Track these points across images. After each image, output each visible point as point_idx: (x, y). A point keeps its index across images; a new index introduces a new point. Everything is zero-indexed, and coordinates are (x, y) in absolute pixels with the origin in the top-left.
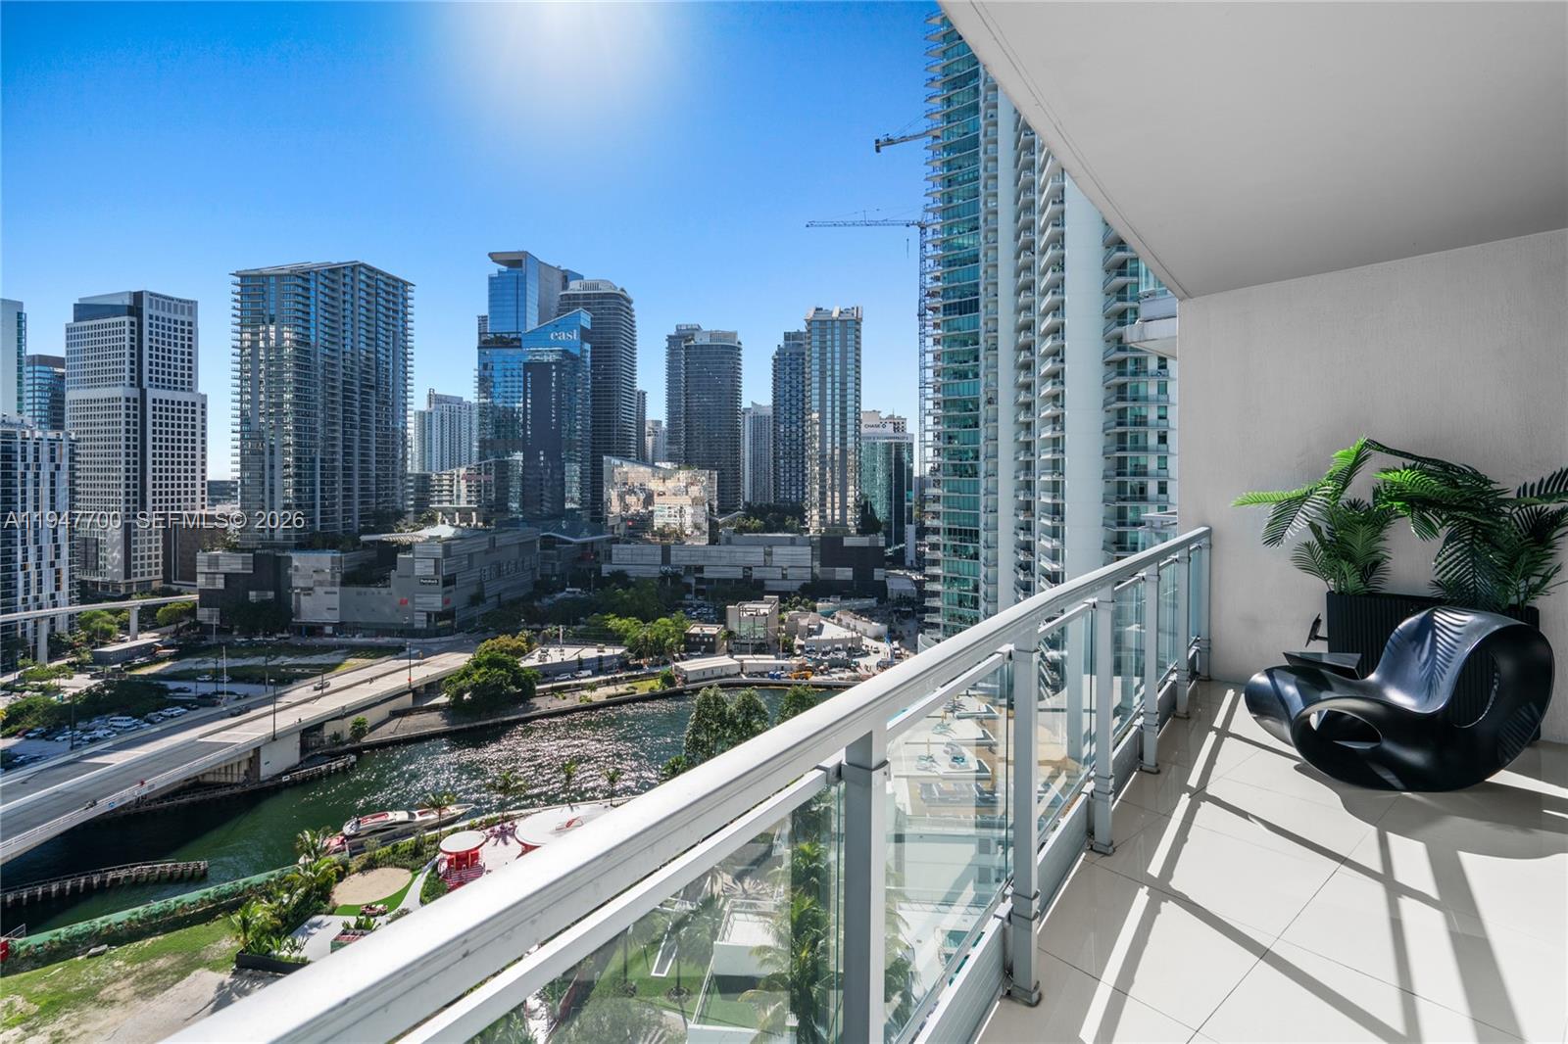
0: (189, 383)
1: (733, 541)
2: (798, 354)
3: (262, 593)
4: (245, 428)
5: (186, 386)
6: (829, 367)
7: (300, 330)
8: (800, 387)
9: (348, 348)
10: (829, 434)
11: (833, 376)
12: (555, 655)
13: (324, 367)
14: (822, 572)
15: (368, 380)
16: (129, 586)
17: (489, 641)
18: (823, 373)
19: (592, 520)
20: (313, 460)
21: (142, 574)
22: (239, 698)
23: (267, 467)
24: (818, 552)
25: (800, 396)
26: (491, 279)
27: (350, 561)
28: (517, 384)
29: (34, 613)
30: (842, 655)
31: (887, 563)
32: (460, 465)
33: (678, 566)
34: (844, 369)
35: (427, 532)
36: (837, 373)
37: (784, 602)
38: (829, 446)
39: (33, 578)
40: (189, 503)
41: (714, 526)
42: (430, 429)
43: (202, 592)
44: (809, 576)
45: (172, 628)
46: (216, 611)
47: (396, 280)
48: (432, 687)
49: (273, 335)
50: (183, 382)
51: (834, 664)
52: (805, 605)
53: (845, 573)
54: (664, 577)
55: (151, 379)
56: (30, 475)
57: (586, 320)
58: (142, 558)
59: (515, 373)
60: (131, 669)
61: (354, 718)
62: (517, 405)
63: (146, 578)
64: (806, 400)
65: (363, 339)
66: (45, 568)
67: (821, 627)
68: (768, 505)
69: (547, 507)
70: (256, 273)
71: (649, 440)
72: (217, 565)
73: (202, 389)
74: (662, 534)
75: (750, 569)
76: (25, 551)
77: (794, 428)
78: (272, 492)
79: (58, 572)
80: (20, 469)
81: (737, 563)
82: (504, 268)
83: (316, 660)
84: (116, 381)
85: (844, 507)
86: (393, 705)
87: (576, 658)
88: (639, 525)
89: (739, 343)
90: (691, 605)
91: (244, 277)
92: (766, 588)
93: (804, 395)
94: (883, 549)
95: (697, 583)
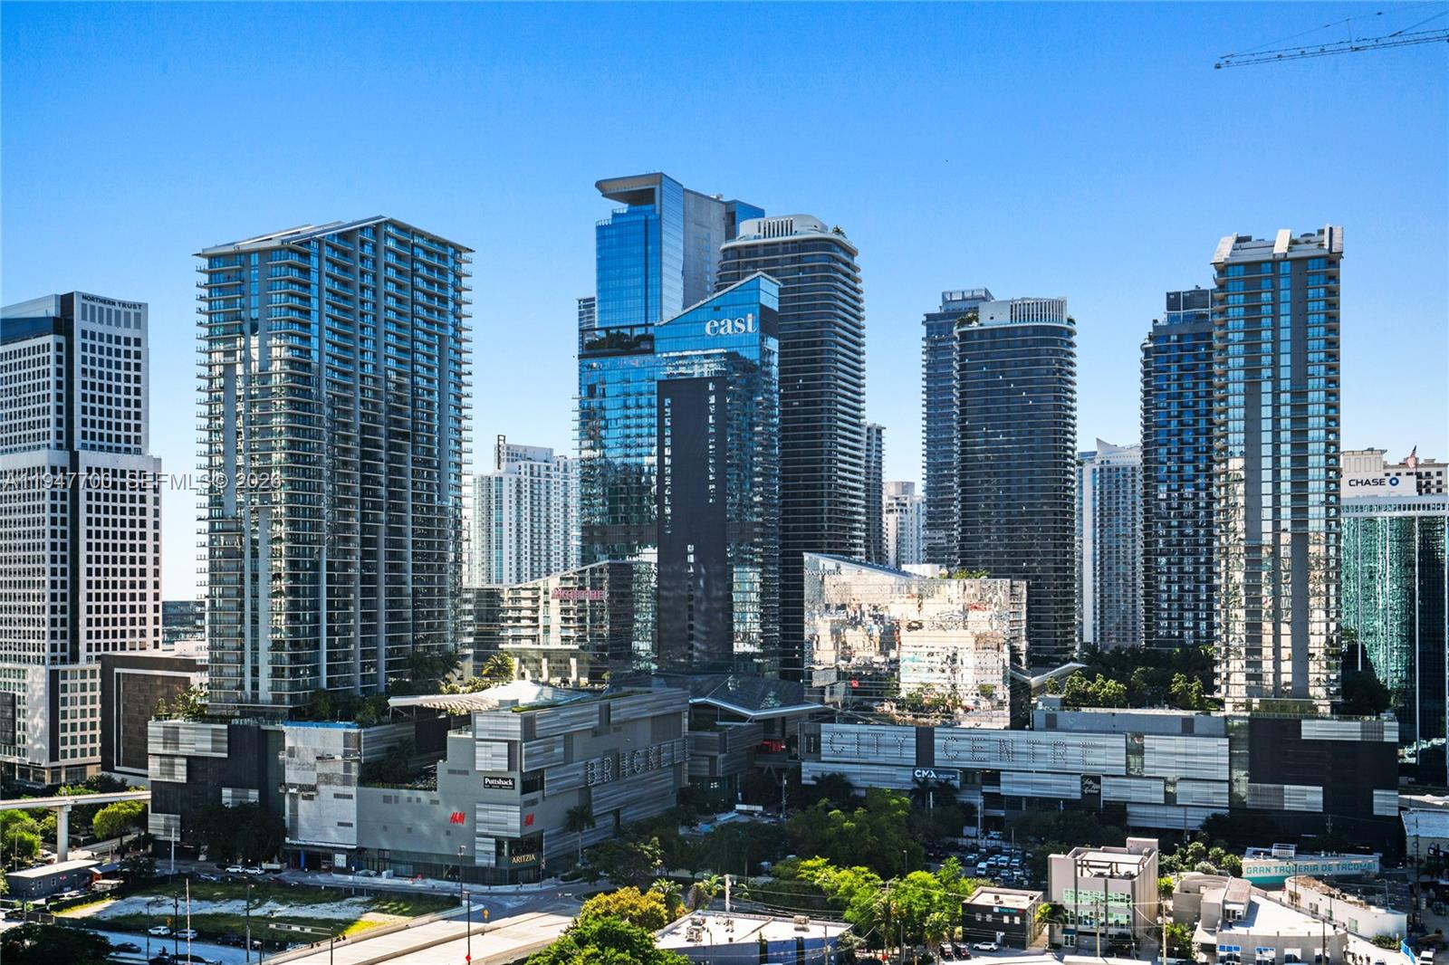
0: (137, 440)
1: (1060, 723)
2: (1196, 336)
3: (240, 792)
4: (216, 513)
5: (132, 446)
6: (1266, 360)
8: (1202, 406)
9: (369, 369)
10: (1267, 501)
11: (1275, 379)
12: (719, 931)
13: (331, 404)
14: (1254, 793)
15: (399, 423)
16: (55, 772)
17: (601, 898)
18: (1252, 372)
19: (783, 675)
20: (316, 566)
21: (74, 754)
23: (248, 579)
24: (1243, 751)
25: (1202, 424)
26: (600, 229)
27: (374, 740)
28: (645, 421)
31: (1403, 780)
32: (548, 573)
33: (947, 770)
34: (1300, 364)
35: (496, 693)
36: (1285, 373)
37: (1171, 852)
38: (1267, 526)
40: (137, 639)
41: (1020, 691)
43: (156, 787)
44: (1225, 800)
45: (114, 844)
46: (175, 819)
47: (444, 244)
49: (255, 353)
50: (128, 439)
52: (1217, 860)
53: (1306, 797)
54: (921, 790)
55: (84, 435)
57: (770, 293)
58: (74, 727)
59: (643, 401)
60: (59, 908)
62: (647, 460)
63: (79, 760)
64: (1216, 432)
65: (391, 351)
67: (1253, 908)
68: (1133, 650)
69: (699, 652)
70: (231, 249)
71: (890, 522)
72: (176, 743)
73: (153, 450)
74: (916, 706)
75: (1097, 780)
77: (1188, 491)
78: (255, 620)
81: (1070, 768)
82: (623, 208)
83: (322, 911)
84: (32, 442)
85: (1302, 656)
87: (754, 938)
88: (871, 688)
89: (1071, 321)
90: (975, 849)
91: (212, 257)
92: (1132, 823)
93: (1210, 422)
94: (1393, 747)
95: (986, 805)
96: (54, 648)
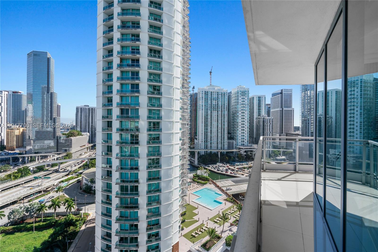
0: (291, 106)
5: (290, 107)
16: (280, 147)
21: (282, 145)
23: (307, 123)
49: (309, 94)
50: (290, 106)
55: (284, 106)
78: (308, 129)
79: (270, 143)
80: (265, 124)
96: (280, 132)
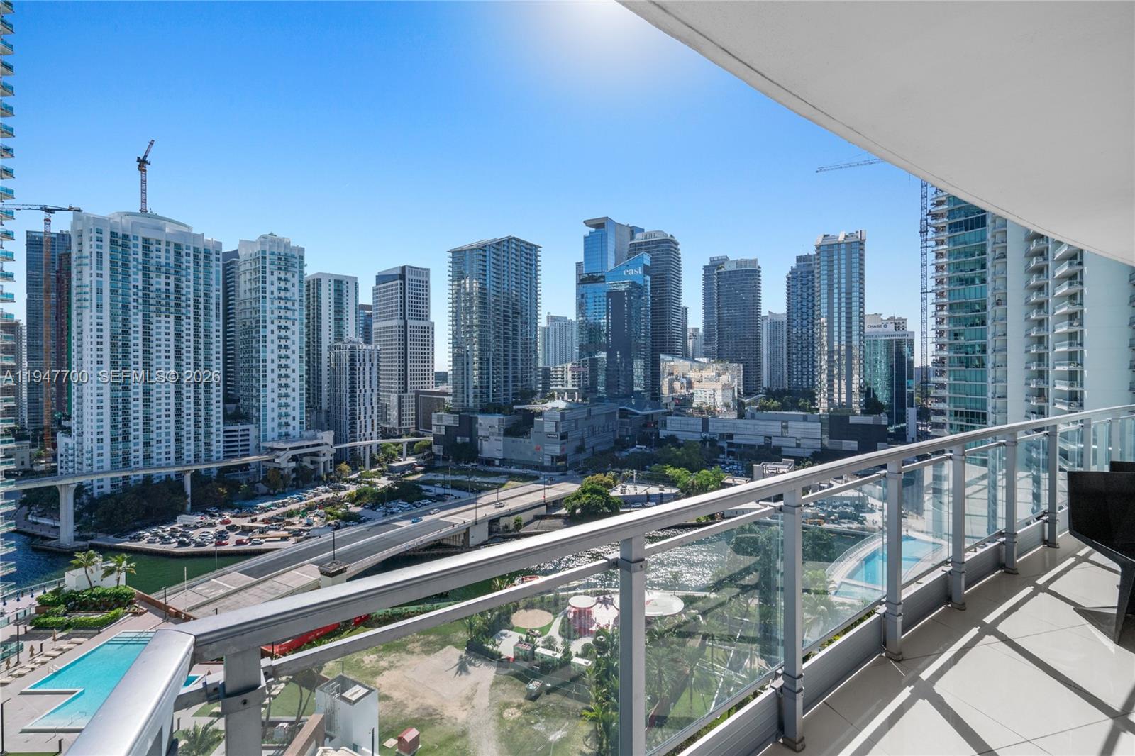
0: (427, 316)
1: (756, 417)
2: (808, 272)
3: (463, 438)
4: (455, 341)
5: (425, 318)
6: (836, 281)
7: (482, 281)
8: (810, 298)
9: (506, 290)
10: (836, 334)
11: (839, 288)
12: (632, 490)
13: (493, 303)
14: (830, 443)
15: (516, 309)
16: (400, 430)
17: (590, 477)
18: (830, 286)
19: (652, 399)
20: (488, 359)
22: (456, 498)
23: (465, 364)
24: (826, 428)
25: (810, 305)
26: (585, 238)
27: (509, 421)
28: (602, 307)
29: (363, 442)
30: (849, 510)
31: (889, 439)
32: (566, 362)
33: (714, 434)
34: (849, 282)
35: (550, 405)
36: (843, 286)
38: (836, 344)
39: (363, 423)
40: (427, 385)
41: (740, 406)
42: (548, 338)
43: (435, 436)
44: (820, 446)
45: (421, 455)
46: (441, 447)
47: (531, 245)
48: (556, 504)
49: (468, 286)
50: (423, 316)
51: (844, 516)
54: (704, 441)
55: (409, 315)
56: (362, 369)
57: (647, 259)
58: (406, 415)
59: (601, 299)
60: (405, 476)
61: (516, 516)
62: (602, 321)
63: (408, 426)
64: (816, 308)
65: (514, 284)
66: (368, 418)
68: (784, 390)
69: (621, 390)
70: (460, 249)
71: (690, 342)
72: (441, 420)
73: (432, 319)
74: (700, 410)
75: (770, 438)
76: (360, 409)
77: (805, 330)
78: (468, 378)
79: (373, 421)
80: (358, 366)
81: (761, 433)
82: (593, 230)
83: (492, 480)
84: (392, 317)
85: (849, 393)
86: (535, 512)
87: (645, 493)
88: (684, 404)
89: (759, 267)
90: (724, 463)
91: (453, 252)
92: (783, 454)
93: (814, 304)
94: (886, 427)
95: (728, 447)
96: (399, 388)
